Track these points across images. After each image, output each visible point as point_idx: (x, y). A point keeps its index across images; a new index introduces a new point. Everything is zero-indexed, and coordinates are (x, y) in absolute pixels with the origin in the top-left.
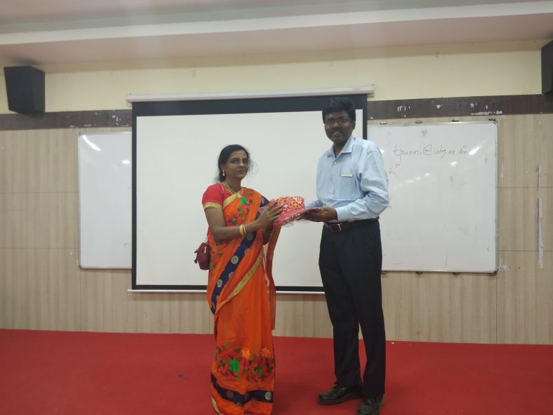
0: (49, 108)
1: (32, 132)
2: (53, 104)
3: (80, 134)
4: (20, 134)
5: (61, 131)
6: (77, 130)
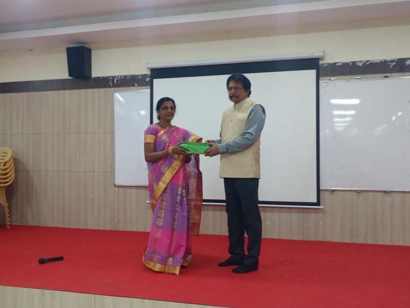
4: (74, 92)
5: (102, 90)
6: (113, 89)
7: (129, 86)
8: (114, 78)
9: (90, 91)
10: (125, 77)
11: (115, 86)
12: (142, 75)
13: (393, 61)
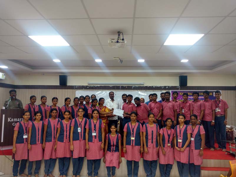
0: (68, 85)
1: (64, 90)
2: (69, 84)
3: (76, 91)
4: (60, 90)
5: (71, 90)
6: (75, 90)
7: (81, 89)
8: (76, 86)
9: (66, 90)
10: (80, 86)
11: (76, 89)
12: (86, 86)
13: (163, 87)
